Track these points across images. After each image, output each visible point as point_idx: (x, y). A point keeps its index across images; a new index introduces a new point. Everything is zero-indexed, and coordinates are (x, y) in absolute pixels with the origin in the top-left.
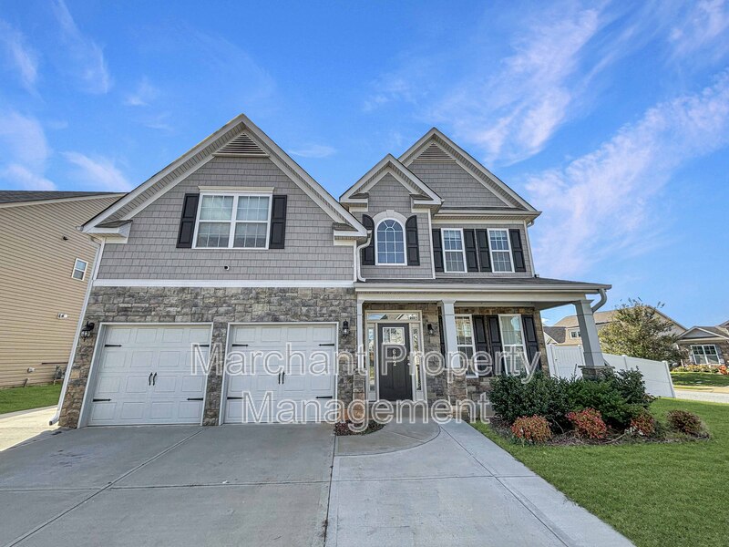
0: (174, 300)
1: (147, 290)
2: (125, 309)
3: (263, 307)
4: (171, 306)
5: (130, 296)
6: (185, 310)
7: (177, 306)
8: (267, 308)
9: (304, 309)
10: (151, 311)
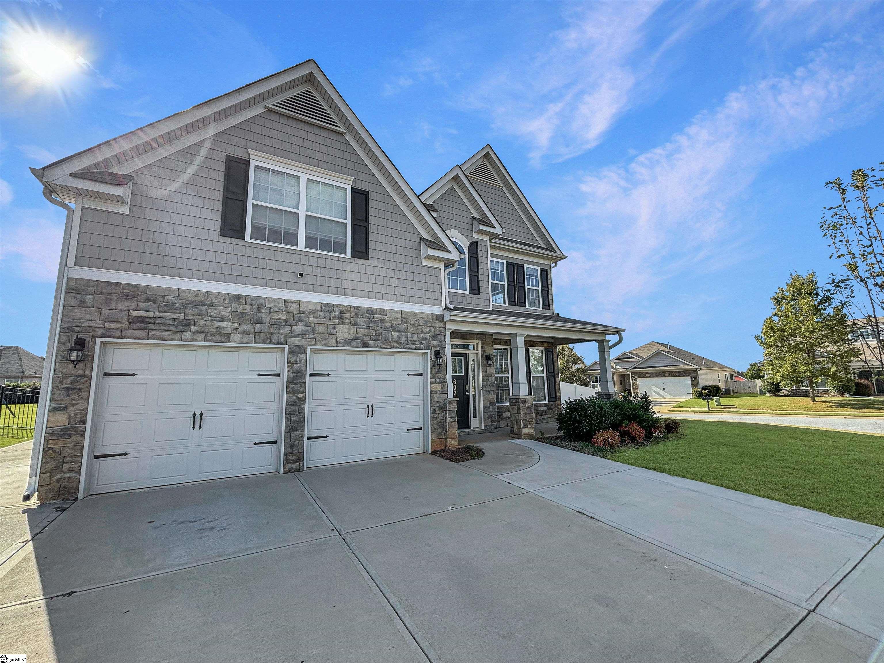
0: (225, 312)
1: (178, 293)
2: (144, 320)
3: (349, 329)
4: (222, 320)
5: (148, 300)
6: (244, 327)
7: (230, 320)
8: (353, 330)
9: (395, 335)
10: (189, 325)
